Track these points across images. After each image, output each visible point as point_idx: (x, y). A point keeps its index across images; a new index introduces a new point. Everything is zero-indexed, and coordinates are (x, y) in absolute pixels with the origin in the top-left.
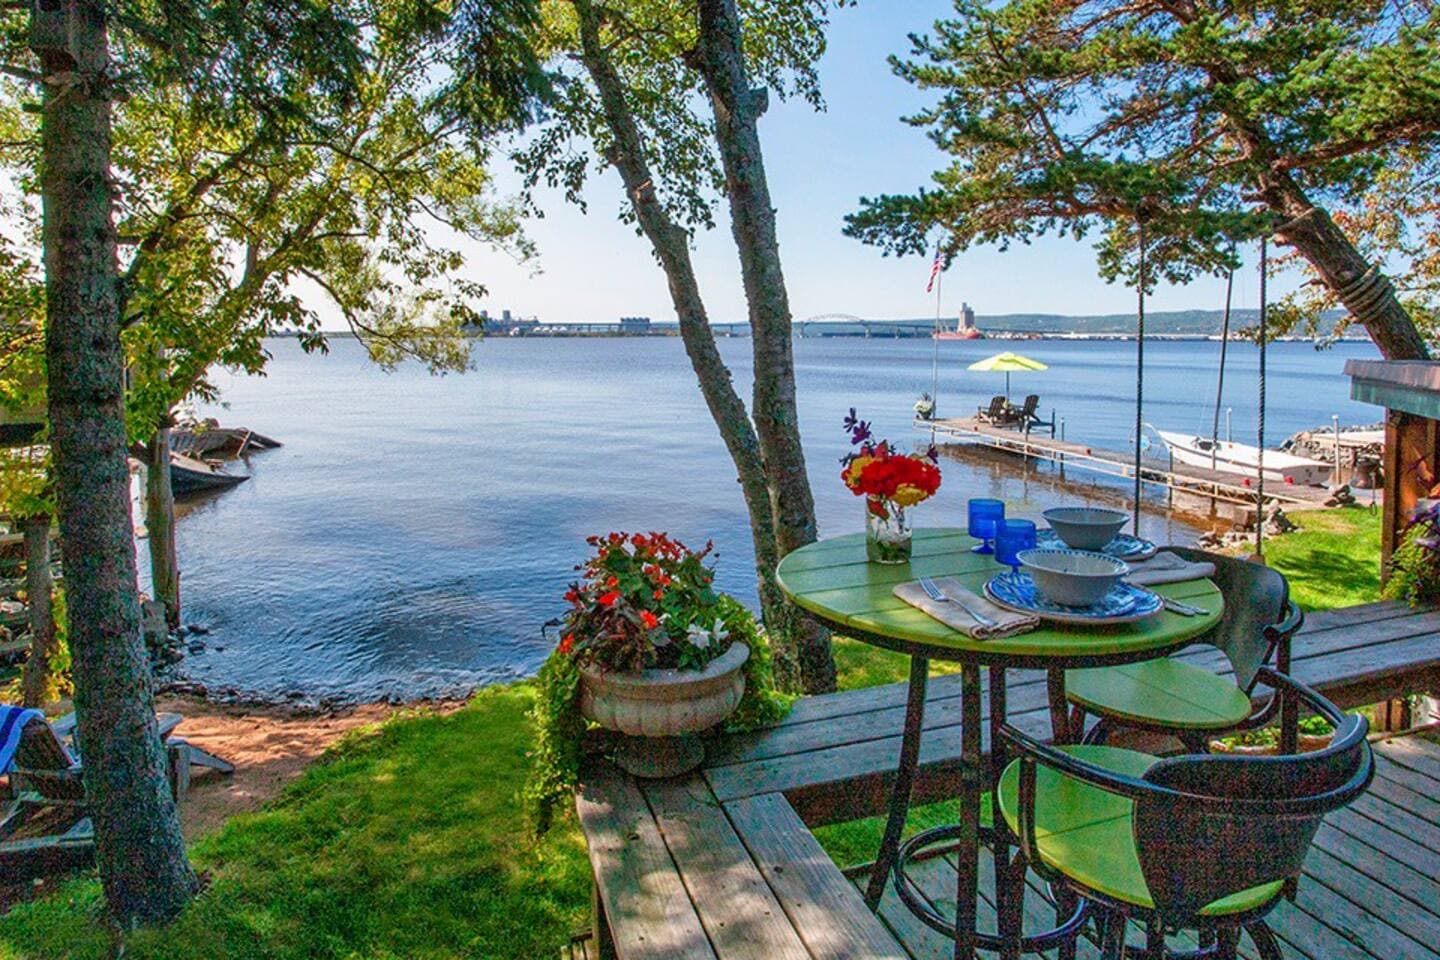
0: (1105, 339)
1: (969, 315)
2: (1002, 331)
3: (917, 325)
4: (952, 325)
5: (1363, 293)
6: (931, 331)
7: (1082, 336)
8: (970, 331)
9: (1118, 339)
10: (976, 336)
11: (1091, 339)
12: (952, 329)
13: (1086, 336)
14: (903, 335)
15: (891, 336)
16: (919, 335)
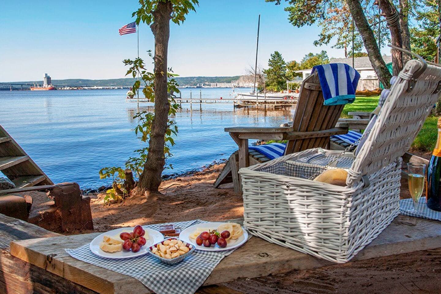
0: (108, 89)
1: (49, 79)
2: (64, 87)
3: (22, 84)
4: (41, 84)
5: (395, 18)
6: (30, 87)
7: (99, 88)
8: (49, 86)
9: (113, 89)
10: (52, 89)
11: (103, 89)
12: (40, 86)
13: (101, 88)
14: (14, 89)
15: (9, 89)
16: (23, 89)
